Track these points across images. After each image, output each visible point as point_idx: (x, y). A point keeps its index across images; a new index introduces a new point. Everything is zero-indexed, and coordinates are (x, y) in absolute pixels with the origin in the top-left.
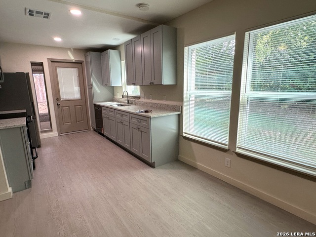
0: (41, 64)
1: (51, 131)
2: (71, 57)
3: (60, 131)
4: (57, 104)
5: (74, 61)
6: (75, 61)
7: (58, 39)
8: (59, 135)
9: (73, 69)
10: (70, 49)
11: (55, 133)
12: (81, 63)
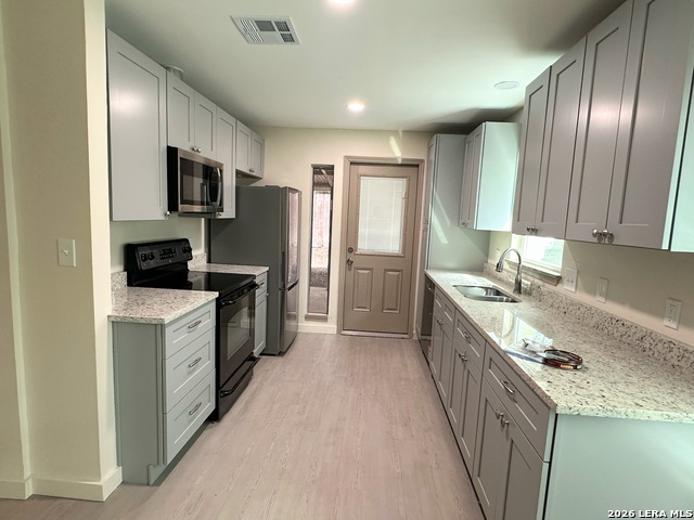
0: (330, 169)
1: (325, 319)
2: (396, 151)
3: (343, 325)
4: (348, 261)
5: (400, 162)
6: (403, 160)
7: (356, 107)
8: (339, 332)
9: (395, 181)
10: (394, 132)
11: (330, 327)
12: (418, 166)
